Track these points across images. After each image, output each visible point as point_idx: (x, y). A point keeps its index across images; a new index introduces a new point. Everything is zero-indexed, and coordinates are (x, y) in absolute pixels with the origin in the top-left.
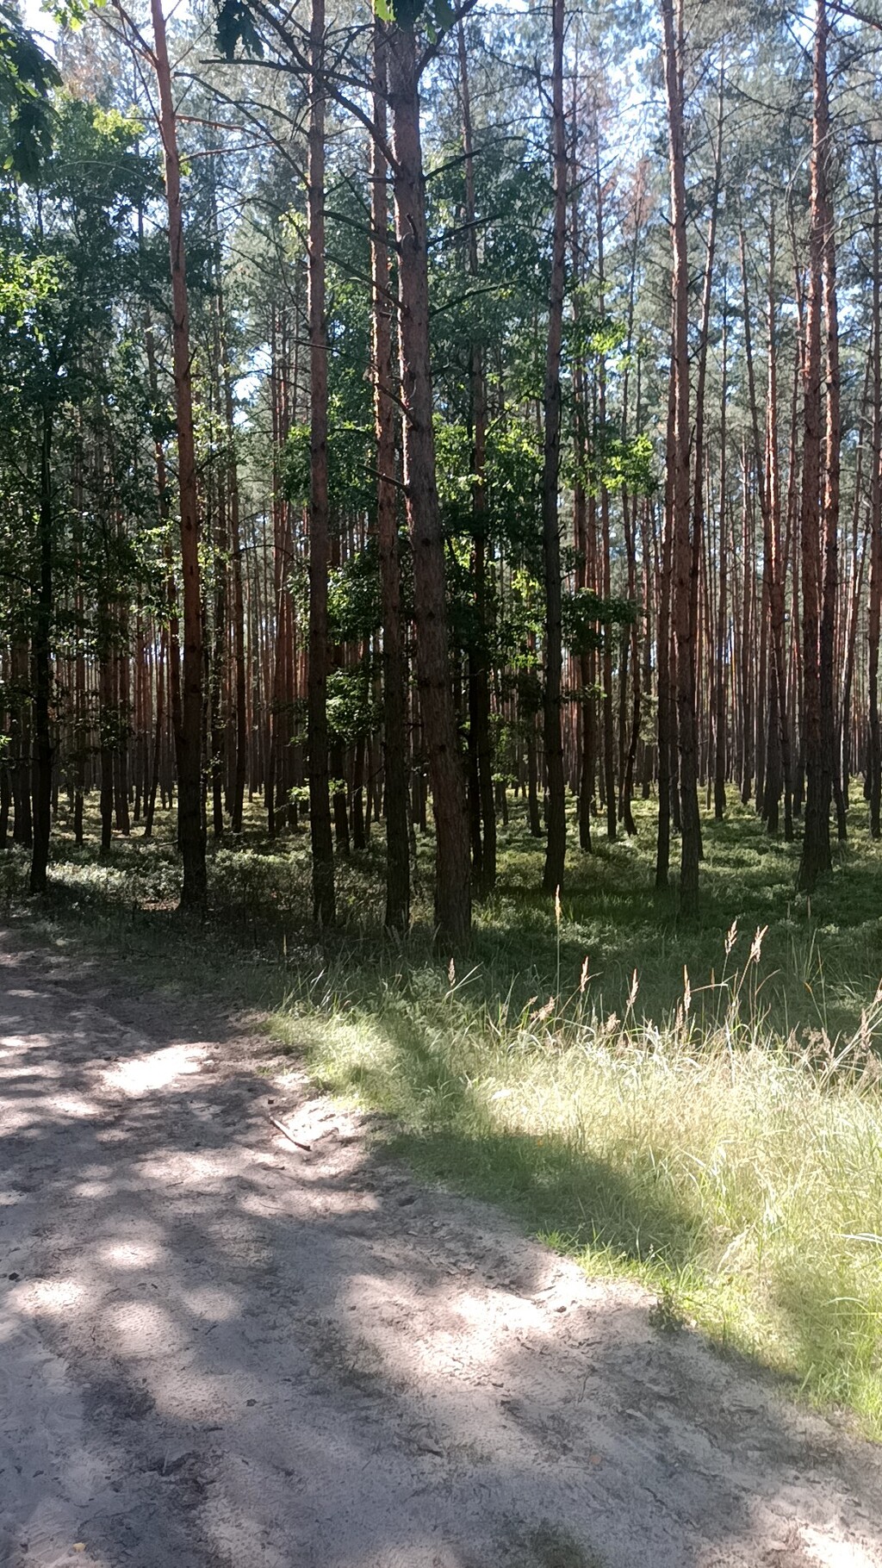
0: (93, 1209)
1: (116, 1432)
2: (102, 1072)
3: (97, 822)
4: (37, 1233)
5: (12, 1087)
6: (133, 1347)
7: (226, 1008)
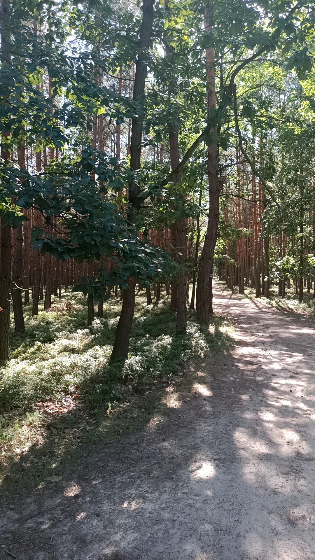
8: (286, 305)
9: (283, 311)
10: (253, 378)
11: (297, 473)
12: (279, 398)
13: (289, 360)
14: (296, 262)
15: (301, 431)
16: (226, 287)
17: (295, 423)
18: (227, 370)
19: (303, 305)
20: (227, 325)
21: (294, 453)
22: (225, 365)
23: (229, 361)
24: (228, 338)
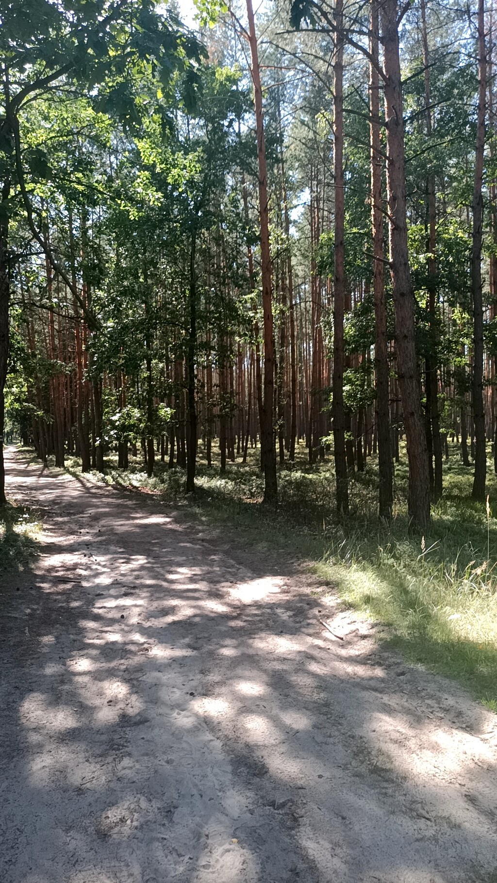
0: (229, 662)
1: (249, 783)
2: (229, 590)
3: (218, 455)
4: (202, 672)
5: (185, 594)
6: (255, 738)
7: (292, 558)
8: (128, 482)
9: (122, 491)
10: (64, 605)
11: (119, 750)
12: (102, 632)
13: (124, 568)
14: (142, 415)
15: (131, 679)
16: (35, 457)
17: (125, 667)
18: (20, 597)
19: (152, 480)
20: (27, 521)
21: (117, 717)
22: (18, 589)
23: (26, 582)
24: (29, 542)
